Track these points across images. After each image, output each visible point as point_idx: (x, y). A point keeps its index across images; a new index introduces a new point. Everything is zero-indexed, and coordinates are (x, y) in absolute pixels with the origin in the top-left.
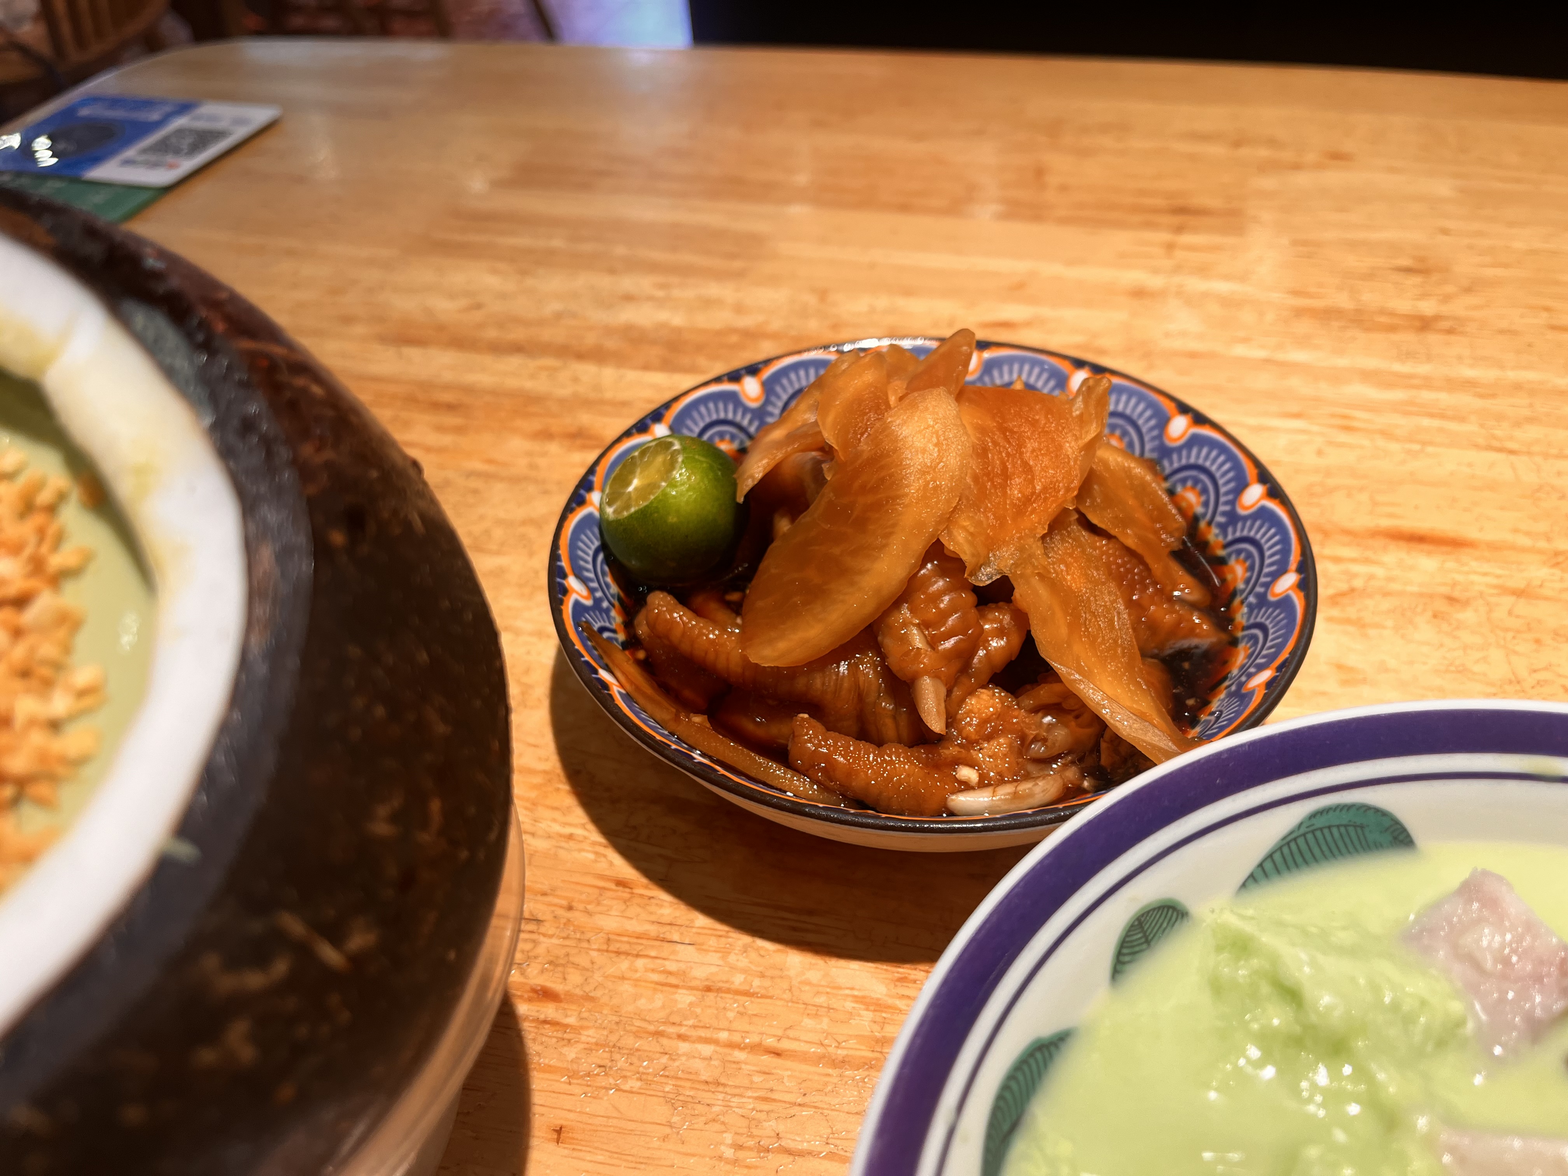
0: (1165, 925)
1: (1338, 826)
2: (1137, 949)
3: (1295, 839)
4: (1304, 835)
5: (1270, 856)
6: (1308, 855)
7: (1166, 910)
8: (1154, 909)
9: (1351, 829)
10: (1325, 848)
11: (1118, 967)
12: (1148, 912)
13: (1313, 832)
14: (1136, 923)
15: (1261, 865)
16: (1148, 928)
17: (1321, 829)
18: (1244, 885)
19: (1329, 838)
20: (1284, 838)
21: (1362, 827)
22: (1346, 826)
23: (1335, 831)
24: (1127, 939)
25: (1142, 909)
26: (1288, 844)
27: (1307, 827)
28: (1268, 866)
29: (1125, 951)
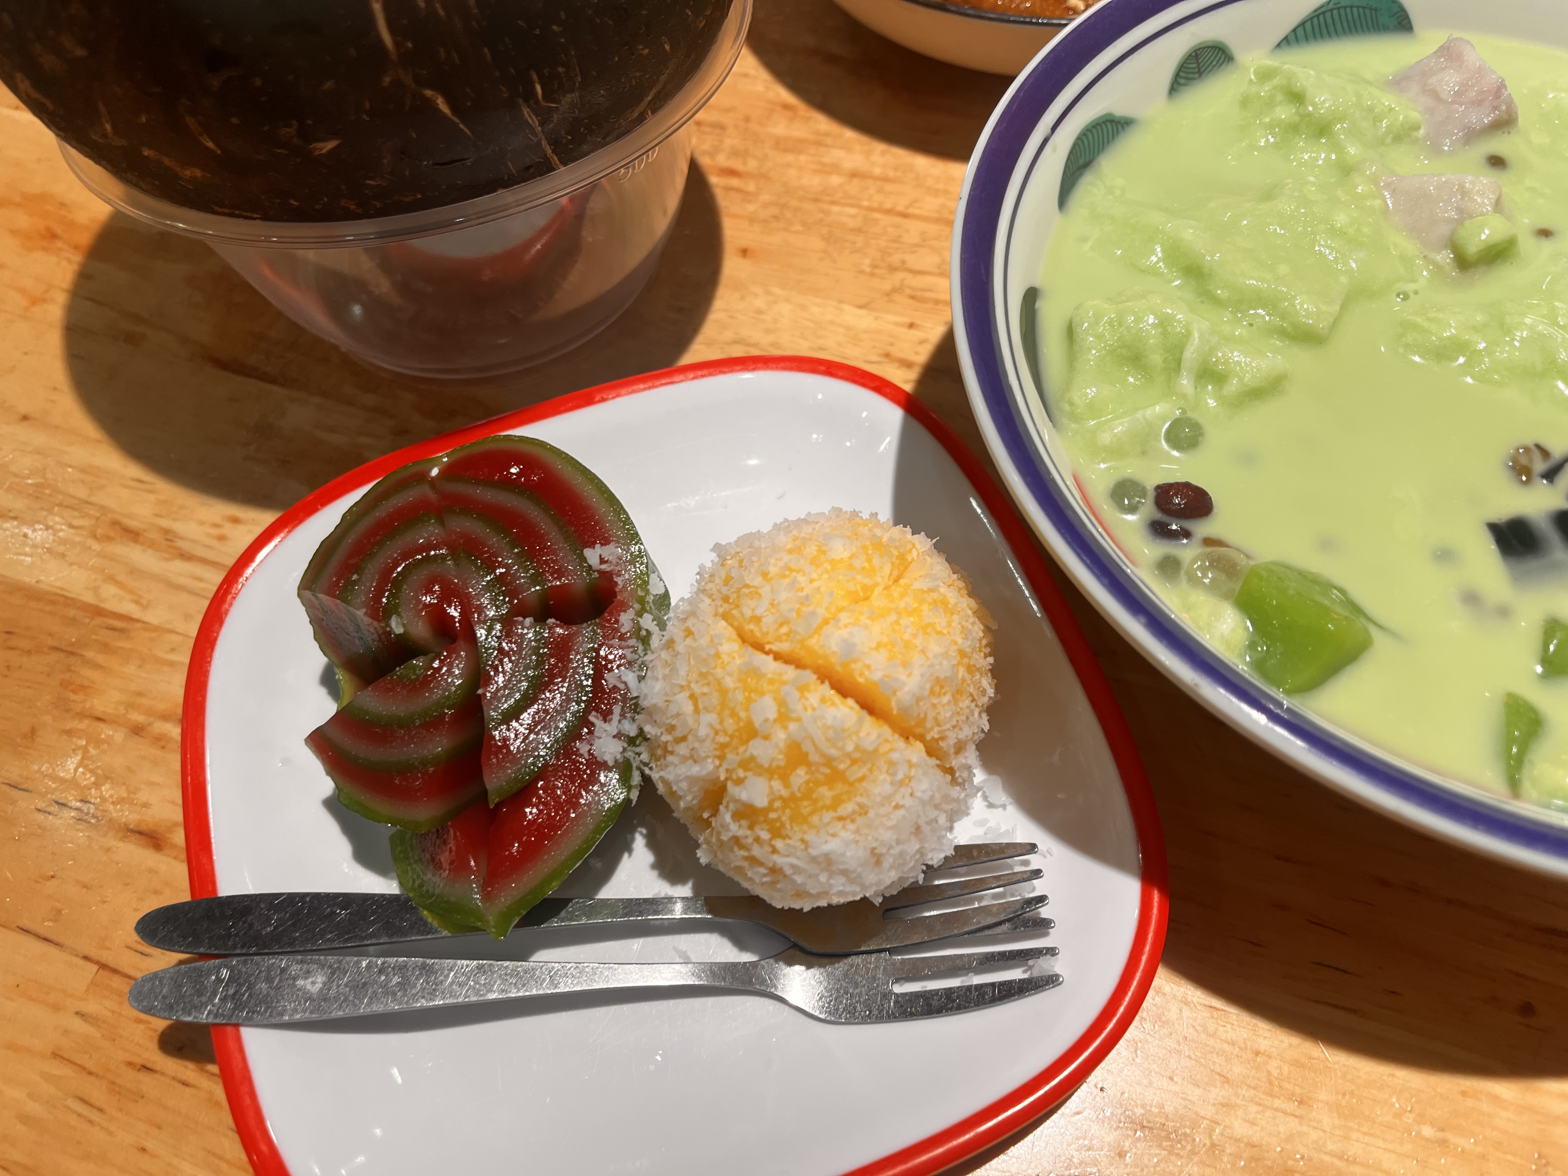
0: (1214, 63)
1: (1358, 7)
2: (1191, 76)
3: (1324, 13)
4: (1332, 10)
5: (1303, 24)
6: (1332, 28)
7: (1217, 50)
8: (1208, 47)
9: (1367, 11)
10: (1345, 25)
11: (1175, 86)
12: (1204, 48)
13: (1338, 9)
14: (1193, 54)
15: (1294, 30)
16: (1203, 66)
17: (1345, 7)
18: (1279, 45)
19: (1350, 17)
20: (1316, 11)
21: (1376, 10)
22: (1364, 8)
23: (1355, 10)
24: (1185, 65)
25: (1201, 44)
26: (1318, 16)
27: (1335, 4)
28: (1300, 32)
29: (1182, 74)
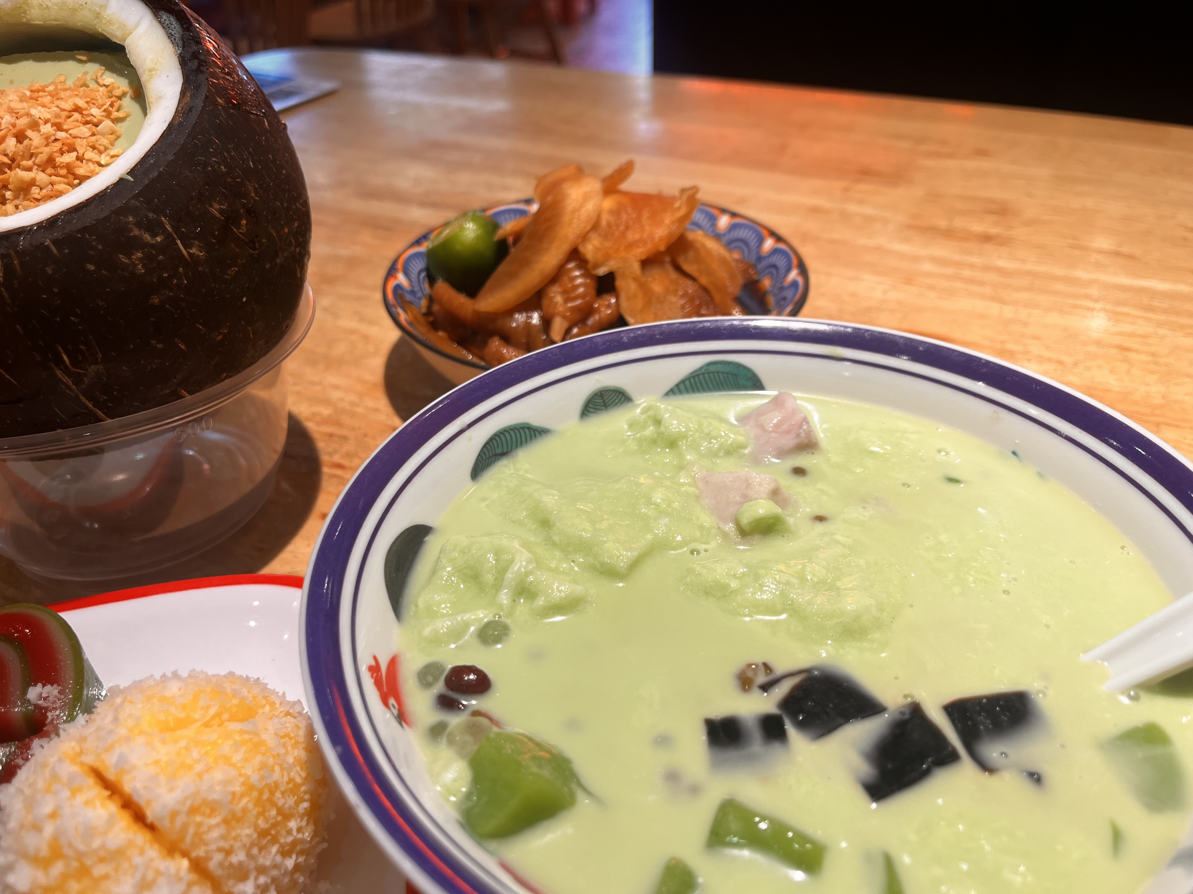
0: (617, 401)
1: (723, 373)
2: (598, 407)
3: (698, 375)
4: (703, 374)
5: (683, 382)
6: (705, 386)
7: (618, 394)
8: (611, 390)
9: (730, 376)
10: (715, 384)
11: (586, 412)
12: (607, 391)
13: (708, 373)
14: (599, 393)
15: (677, 385)
16: (608, 402)
17: (713, 373)
18: (667, 394)
19: (717, 378)
20: (692, 373)
21: (736, 375)
22: (727, 373)
23: (721, 375)
24: (592, 400)
25: (604, 387)
26: (694, 377)
27: (706, 370)
28: (682, 387)
29: (590, 405)
